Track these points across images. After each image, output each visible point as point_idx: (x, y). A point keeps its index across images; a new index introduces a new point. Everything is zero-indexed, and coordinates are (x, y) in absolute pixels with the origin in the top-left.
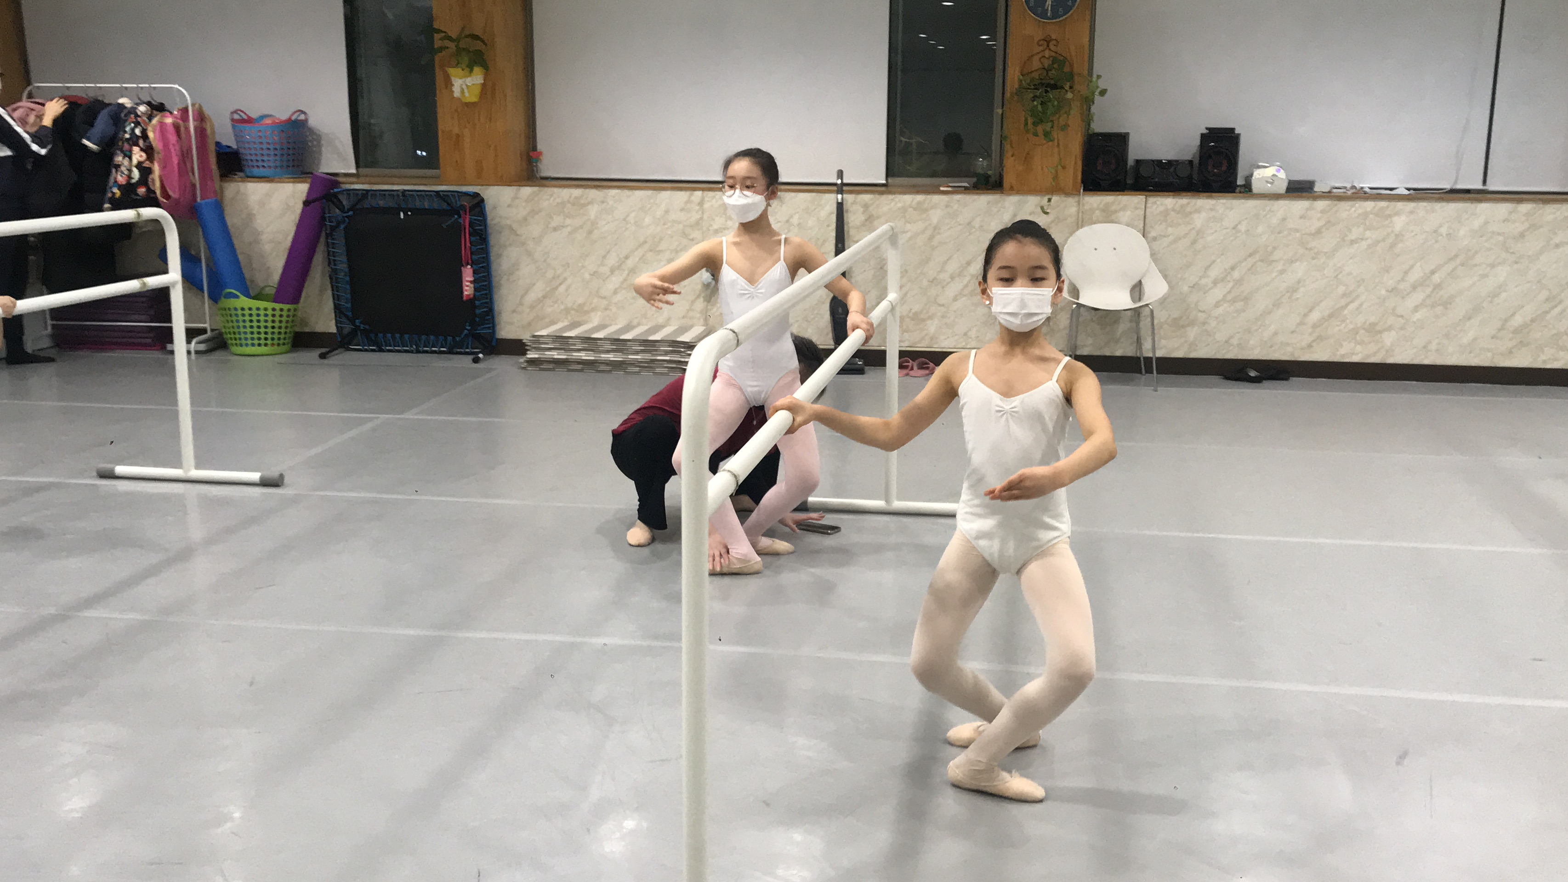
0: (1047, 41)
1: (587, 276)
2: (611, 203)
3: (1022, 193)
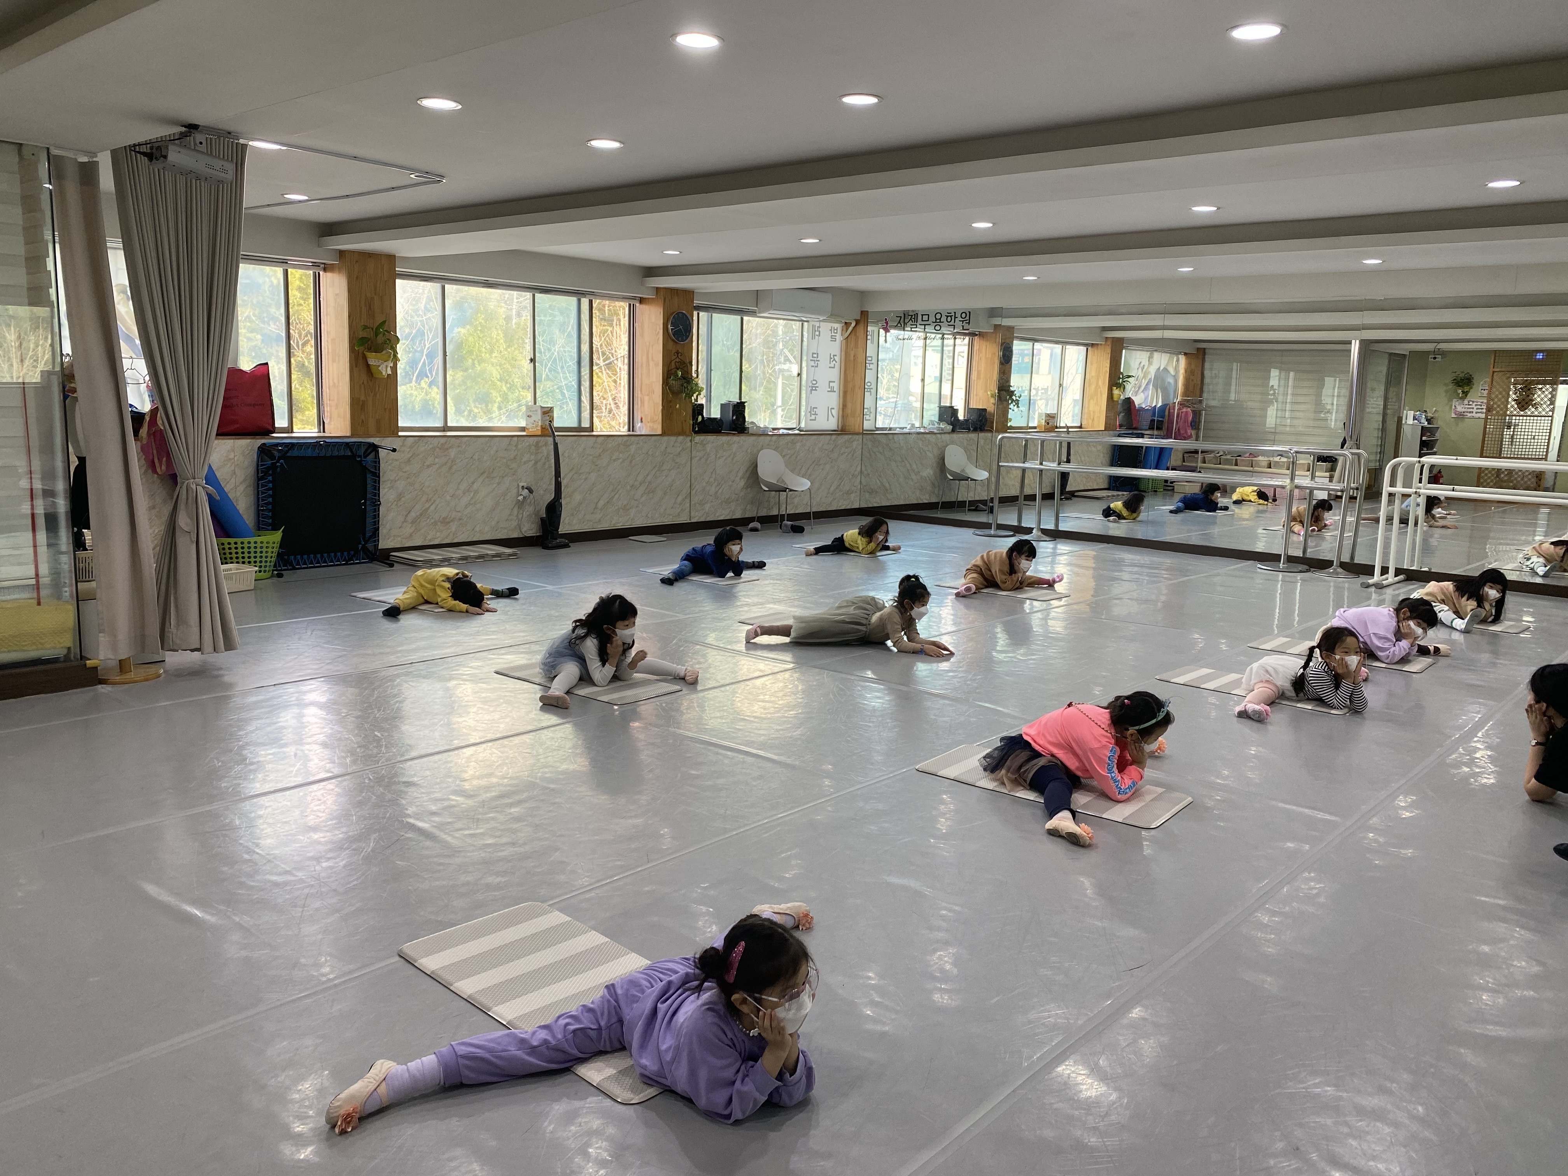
0: (678, 353)
1: (448, 498)
2: (464, 447)
3: (669, 435)
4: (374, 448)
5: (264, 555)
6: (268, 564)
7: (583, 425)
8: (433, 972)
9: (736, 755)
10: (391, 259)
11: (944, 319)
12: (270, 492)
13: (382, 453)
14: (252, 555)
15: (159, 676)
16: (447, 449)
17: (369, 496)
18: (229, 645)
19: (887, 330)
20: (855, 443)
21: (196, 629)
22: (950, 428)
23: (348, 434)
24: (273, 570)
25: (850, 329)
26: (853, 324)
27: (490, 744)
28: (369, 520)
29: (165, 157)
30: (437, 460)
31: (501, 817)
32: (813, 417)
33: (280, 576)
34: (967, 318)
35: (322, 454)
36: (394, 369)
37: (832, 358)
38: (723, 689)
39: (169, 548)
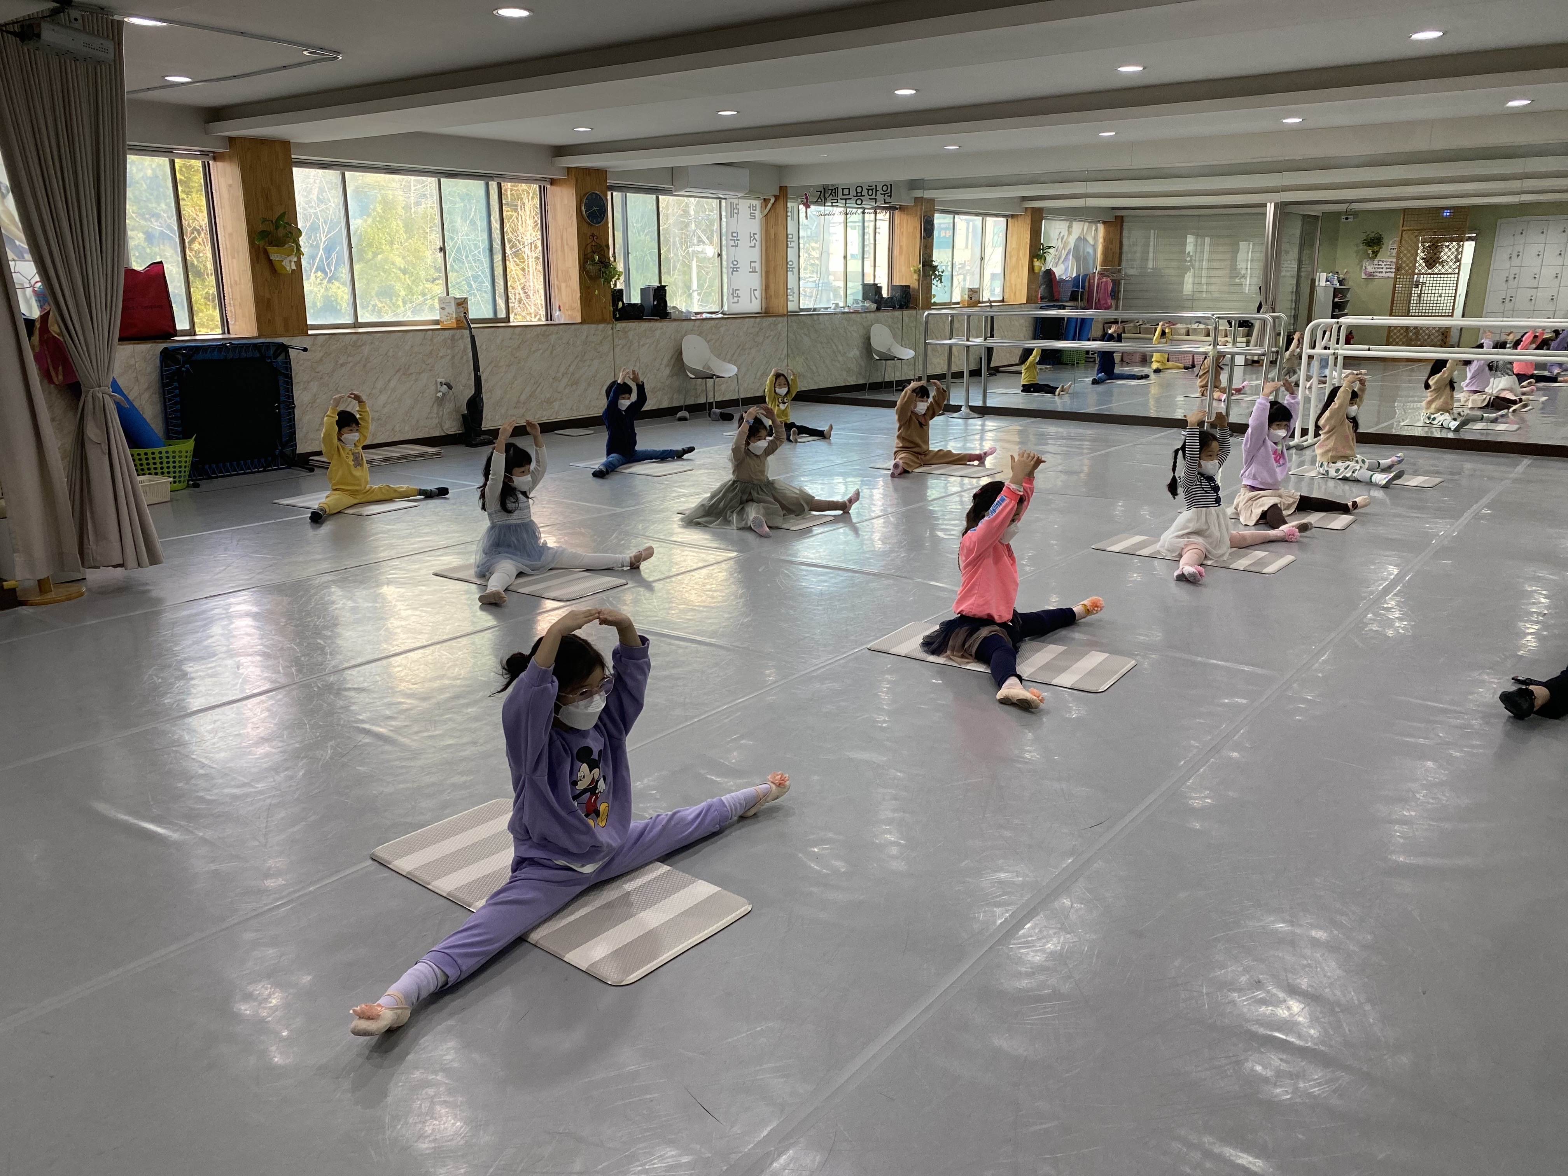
0: (593, 236)
2: (377, 343)
3: (588, 323)
4: (284, 349)
5: (177, 464)
6: (182, 474)
7: (499, 316)
8: (408, 873)
9: (689, 644)
10: (285, 145)
11: (865, 193)
12: (178, 399)
13: (292, 353)
14: (165, 465)
15: (82, 594)
16: (360, 346)
17: (282, 399)
18: (154, 560)
19: (807, 206)
20: (780, 326)
21: (117, 545)
22: (874, 306)
23: (255, 334)
24: (188, 481)
25: (770, 205)
26: (772, 201)
27: (438, 646)
28: (285, 424)
29: (38, 36)
30: (350, 359)
31: (458, 718)
32: (736, 299)
33: (196, 486)
34: (889, 191)
35: (230, 356)
36: (299, 264)
37: (752, 237)
38: (668, 580)
39: (79, 460)
